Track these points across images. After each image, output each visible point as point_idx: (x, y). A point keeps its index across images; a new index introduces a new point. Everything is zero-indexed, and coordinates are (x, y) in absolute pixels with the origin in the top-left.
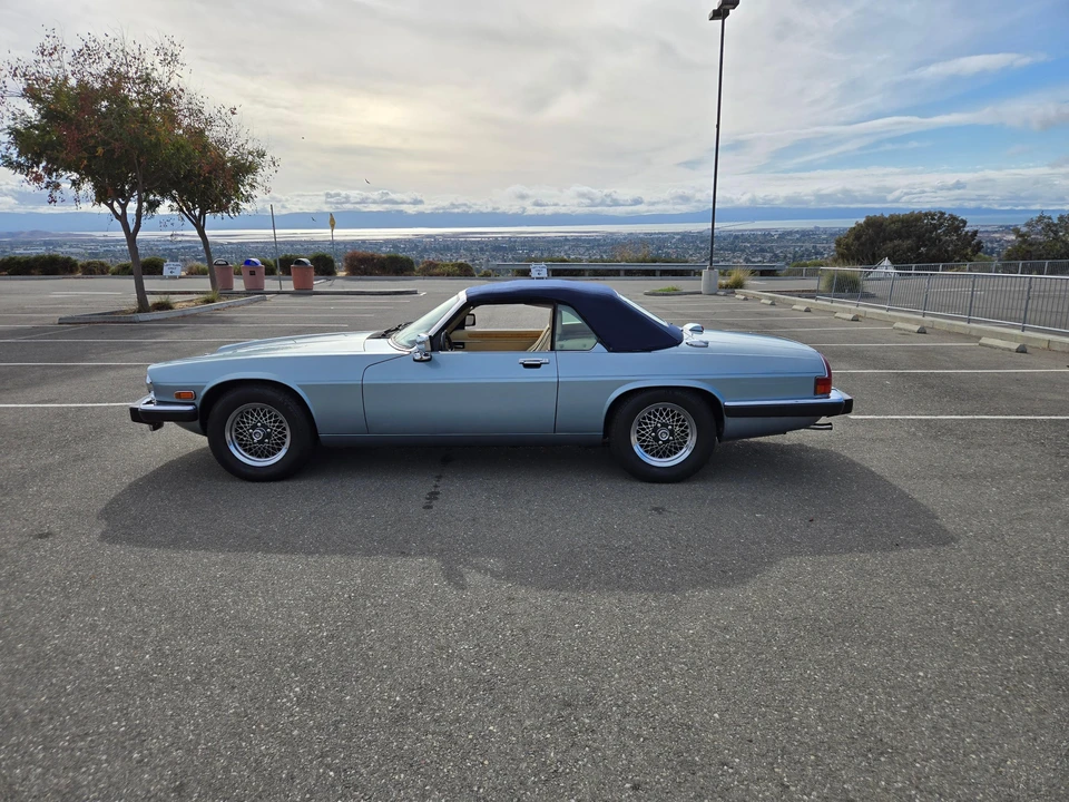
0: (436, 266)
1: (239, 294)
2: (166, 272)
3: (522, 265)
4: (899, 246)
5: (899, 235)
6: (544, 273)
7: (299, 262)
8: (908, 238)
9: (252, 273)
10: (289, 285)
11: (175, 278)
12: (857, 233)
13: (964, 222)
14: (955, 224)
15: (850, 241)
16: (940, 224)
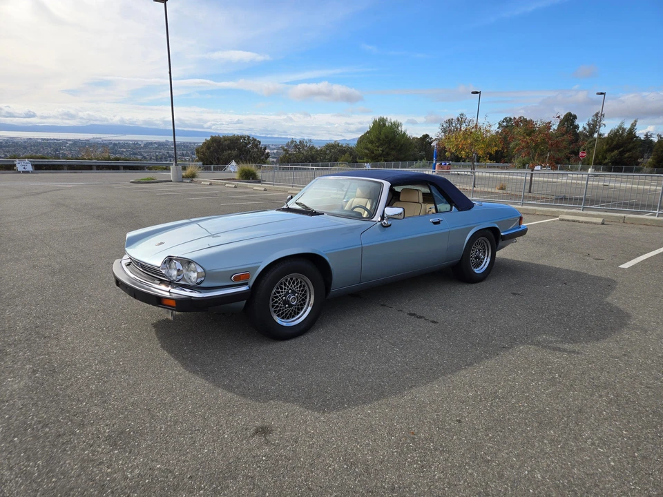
5: (230, 147)
12: (208, 145)
13: (260, 142)
14: (256, 143)
15: (204, 149)
16: (249, 143)
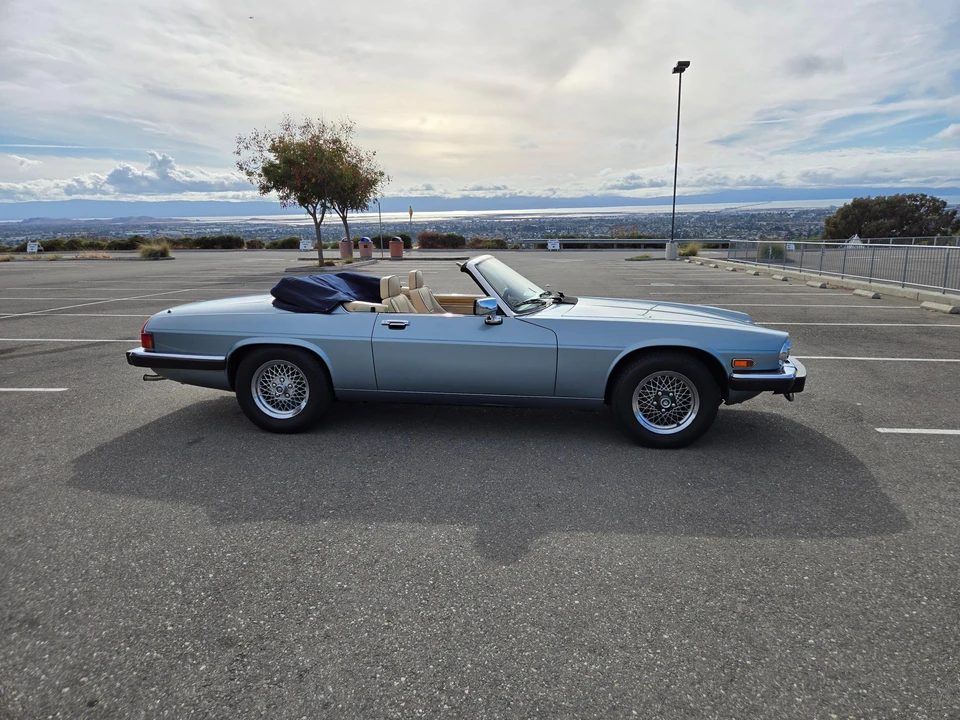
0: (481, 241)
1: (357, 260)
2: (302, 246)
3: (540, 240)
4: (881, 224)
5: (884, 214)
6: (557, 247)
7: (394, 239)
8: (891, 218)
9: (366, 247)
10: (388, 255)
11: (307, 251)
12: (845, 212)
13: (944, 204)
14: (937, 206)
15: (838, 220)
16: (922, 205)
